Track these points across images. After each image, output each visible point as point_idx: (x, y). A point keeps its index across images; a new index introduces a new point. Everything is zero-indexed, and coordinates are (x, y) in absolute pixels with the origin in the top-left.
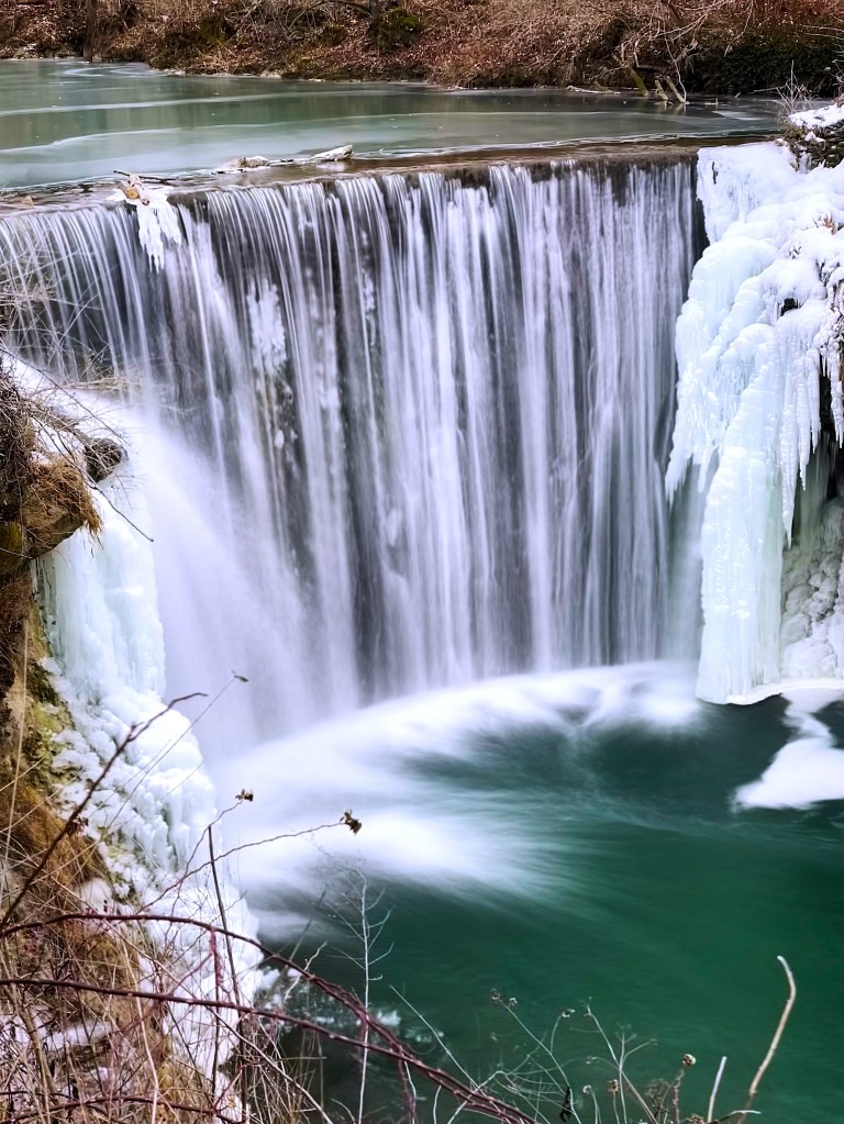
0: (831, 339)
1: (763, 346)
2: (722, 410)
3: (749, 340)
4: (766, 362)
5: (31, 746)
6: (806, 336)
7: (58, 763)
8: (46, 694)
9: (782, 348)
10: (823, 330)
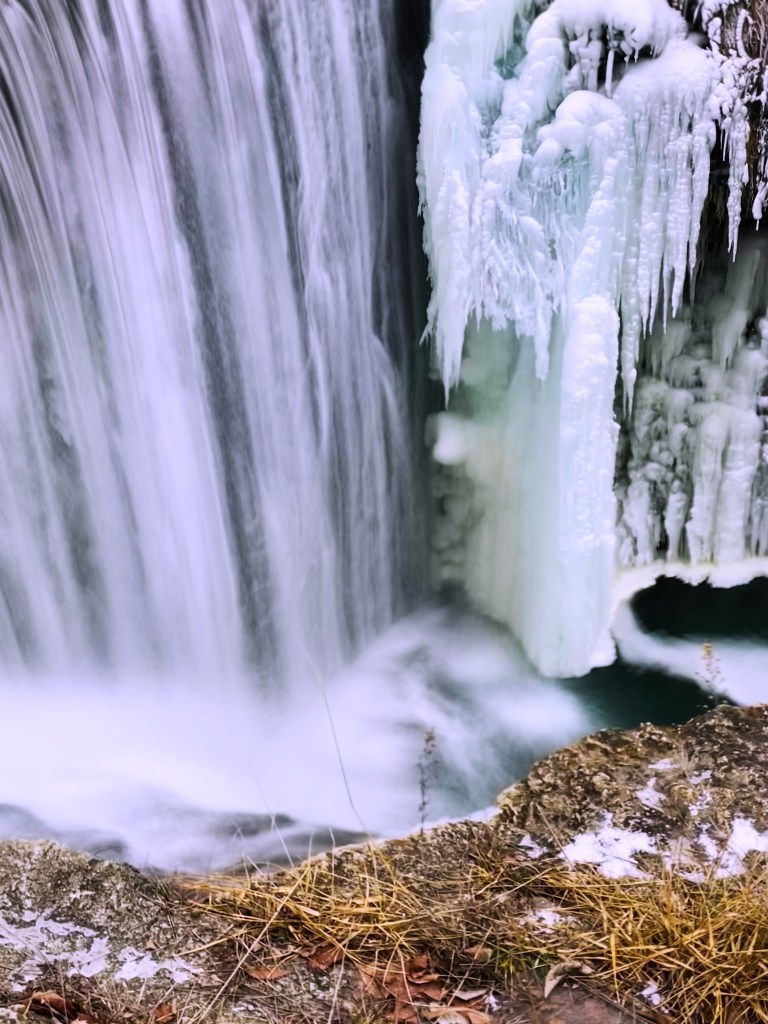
0: (738, 101)
1: (603, 128)
2: (552, 242)
3: (581, 121)
4: (611, 152)
6: (693, 103)
9: (642, 128)
10: (720, 89)
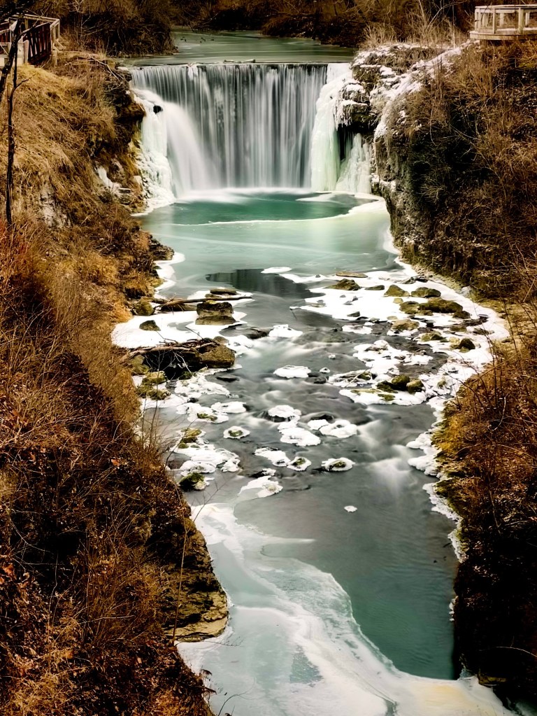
5: (133, 154)
7: (137, 158)
8: (137, 145)
